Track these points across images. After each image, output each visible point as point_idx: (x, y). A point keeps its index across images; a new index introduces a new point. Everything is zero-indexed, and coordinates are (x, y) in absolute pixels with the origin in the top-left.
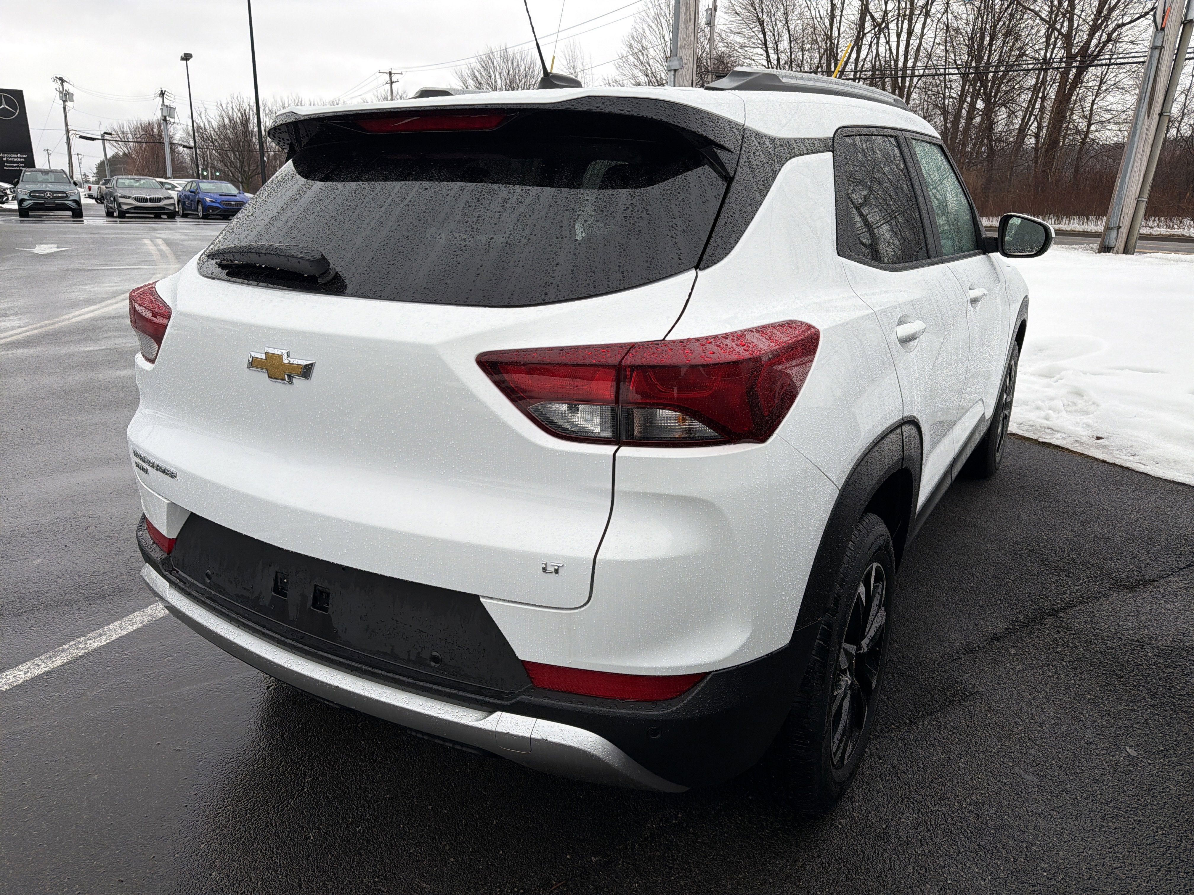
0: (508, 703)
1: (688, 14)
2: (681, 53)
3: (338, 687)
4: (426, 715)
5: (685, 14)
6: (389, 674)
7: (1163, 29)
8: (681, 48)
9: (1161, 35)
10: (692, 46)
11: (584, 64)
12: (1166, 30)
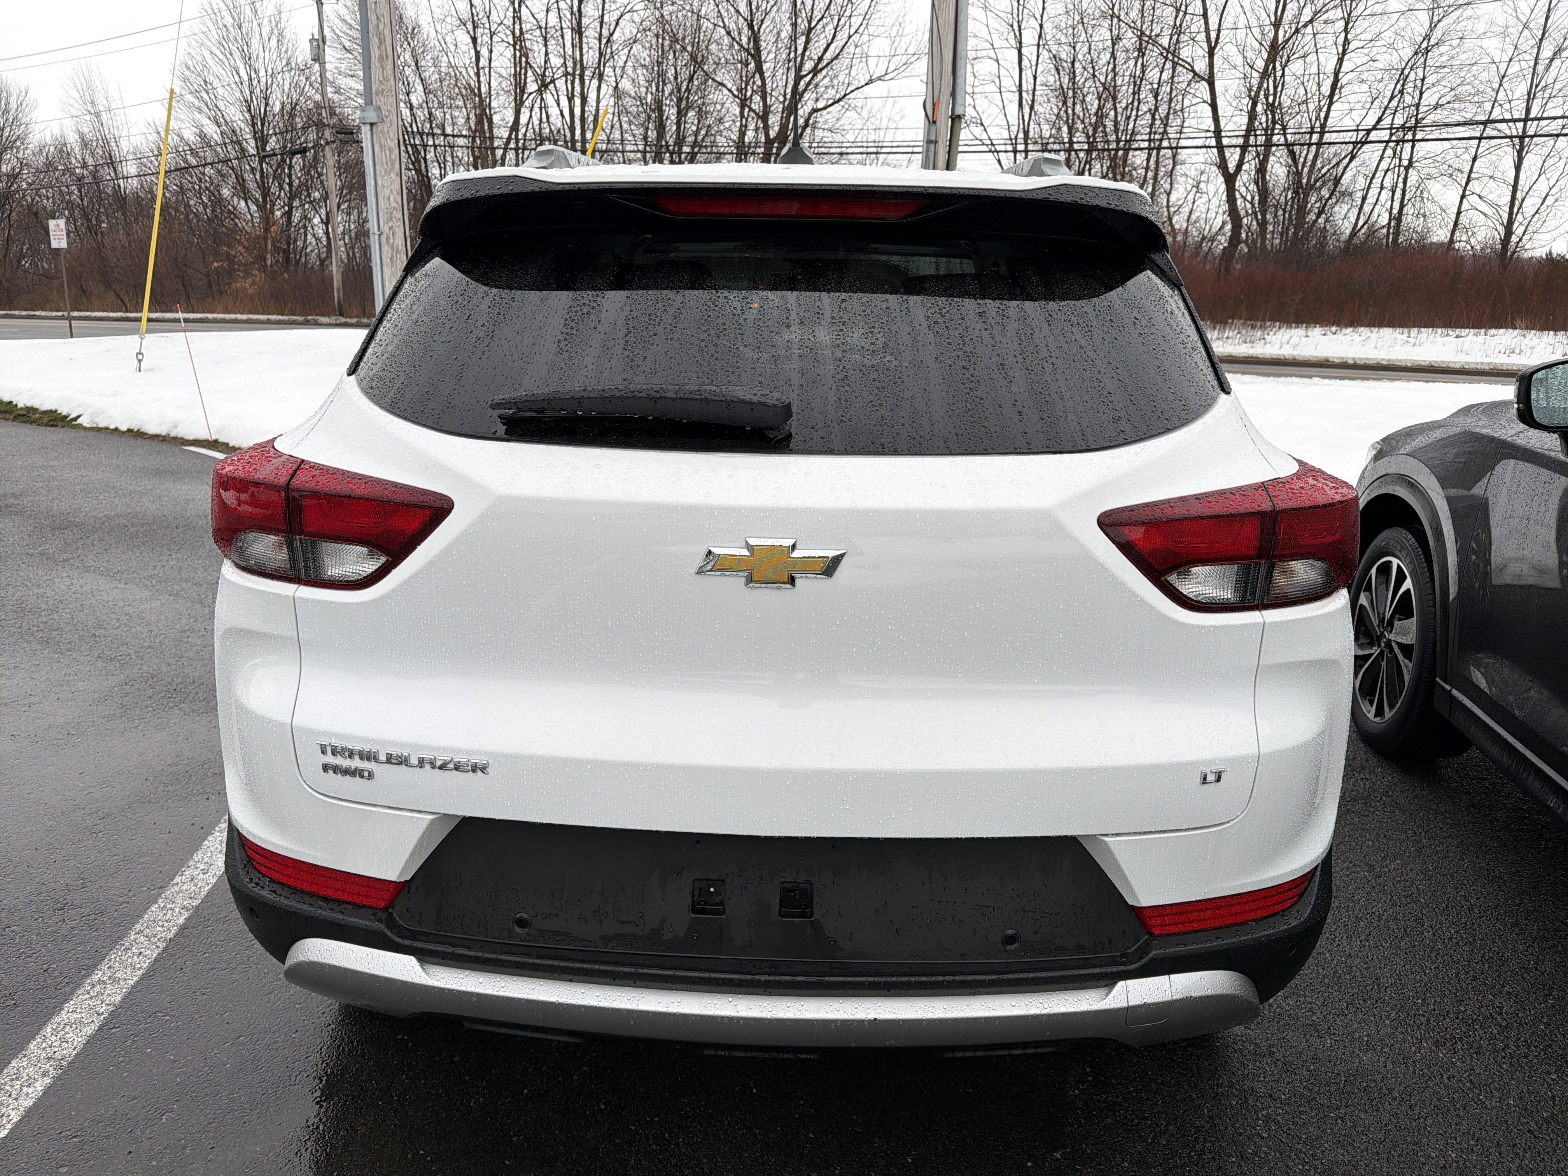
0: (1137, 965)
1: (383, 48)
2: (378, 101)
3: (875, 1019)
4: (1028, 1016)
5: (379, 48)
6: (958, 978)
7: (934, 122)
8: (376, 94)
9: (933, 128)
10: (393, 93)
11: (110, 99)
12: (938, 123)
